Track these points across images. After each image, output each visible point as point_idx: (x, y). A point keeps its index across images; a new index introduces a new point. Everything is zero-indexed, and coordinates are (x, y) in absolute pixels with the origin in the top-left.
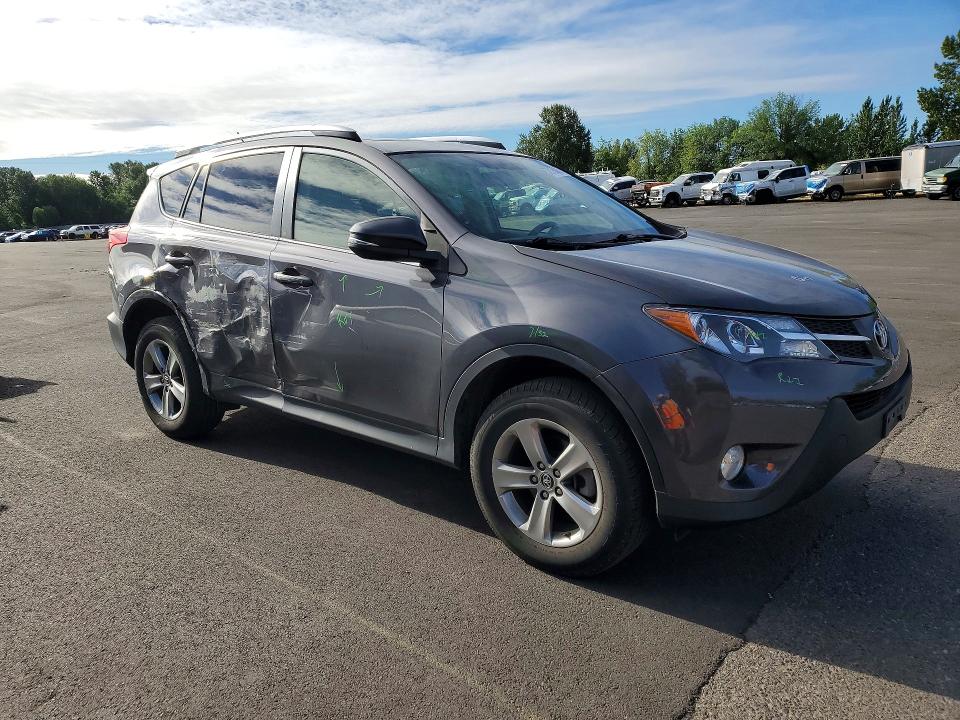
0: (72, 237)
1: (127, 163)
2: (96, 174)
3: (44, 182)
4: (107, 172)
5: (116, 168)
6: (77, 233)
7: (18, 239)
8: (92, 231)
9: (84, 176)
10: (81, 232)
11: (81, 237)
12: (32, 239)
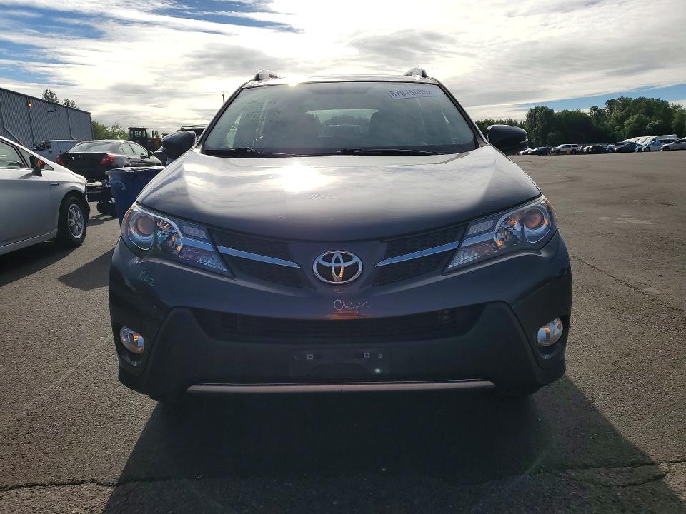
0: (558, 152)
1: (620, 99)
2: (594, 108)
3: (559, 115)
4: (603, 106)
5: (611, 103)
6: (562, 150)
7: (526, 153)
8: (572, 148)
9: (586, 110)
10: (564, 149)
11: (564, 153)
12: (533, 153)
